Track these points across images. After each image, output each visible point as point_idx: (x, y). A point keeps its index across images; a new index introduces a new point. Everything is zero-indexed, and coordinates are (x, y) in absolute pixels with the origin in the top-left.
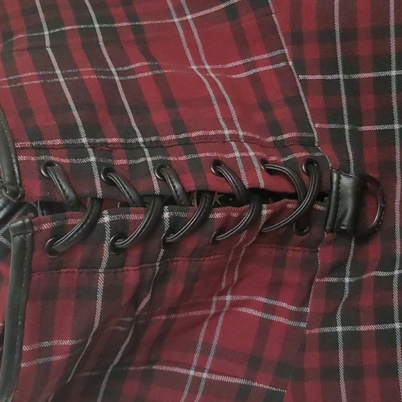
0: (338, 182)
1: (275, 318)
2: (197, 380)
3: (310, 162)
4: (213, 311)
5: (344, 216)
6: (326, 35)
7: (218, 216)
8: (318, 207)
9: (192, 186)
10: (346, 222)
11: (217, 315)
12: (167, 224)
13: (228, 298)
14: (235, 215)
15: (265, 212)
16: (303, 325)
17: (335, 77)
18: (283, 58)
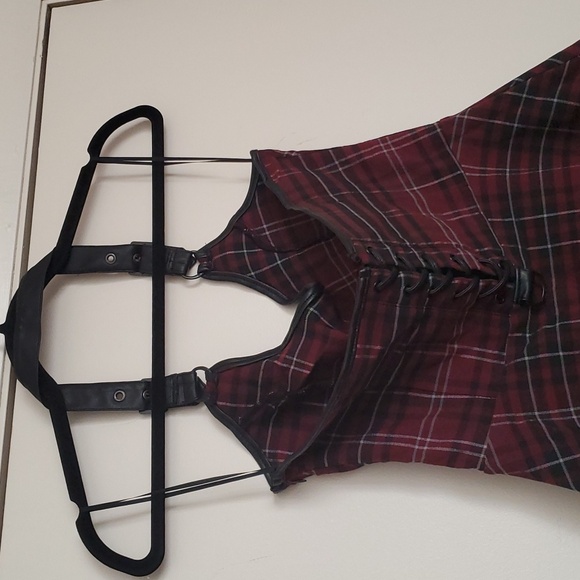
0: (519, 274)
1: (485, 360)
2: (437, 401)
3: (501, 262)
4: (447, 354)
5: (524, 292)
6: (503, 197)
7: (456, 282)
8: (510, 286)
9: (442, 264)
10: (525, 296)
11: (449, 357)
12: (431, 282)
13: (456, 346)
14: (466, 283)
15: (481, 284)
16: (503, 363)
17: (510, 219)
18: (477, 210)
